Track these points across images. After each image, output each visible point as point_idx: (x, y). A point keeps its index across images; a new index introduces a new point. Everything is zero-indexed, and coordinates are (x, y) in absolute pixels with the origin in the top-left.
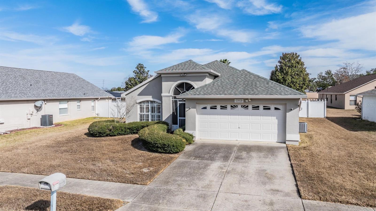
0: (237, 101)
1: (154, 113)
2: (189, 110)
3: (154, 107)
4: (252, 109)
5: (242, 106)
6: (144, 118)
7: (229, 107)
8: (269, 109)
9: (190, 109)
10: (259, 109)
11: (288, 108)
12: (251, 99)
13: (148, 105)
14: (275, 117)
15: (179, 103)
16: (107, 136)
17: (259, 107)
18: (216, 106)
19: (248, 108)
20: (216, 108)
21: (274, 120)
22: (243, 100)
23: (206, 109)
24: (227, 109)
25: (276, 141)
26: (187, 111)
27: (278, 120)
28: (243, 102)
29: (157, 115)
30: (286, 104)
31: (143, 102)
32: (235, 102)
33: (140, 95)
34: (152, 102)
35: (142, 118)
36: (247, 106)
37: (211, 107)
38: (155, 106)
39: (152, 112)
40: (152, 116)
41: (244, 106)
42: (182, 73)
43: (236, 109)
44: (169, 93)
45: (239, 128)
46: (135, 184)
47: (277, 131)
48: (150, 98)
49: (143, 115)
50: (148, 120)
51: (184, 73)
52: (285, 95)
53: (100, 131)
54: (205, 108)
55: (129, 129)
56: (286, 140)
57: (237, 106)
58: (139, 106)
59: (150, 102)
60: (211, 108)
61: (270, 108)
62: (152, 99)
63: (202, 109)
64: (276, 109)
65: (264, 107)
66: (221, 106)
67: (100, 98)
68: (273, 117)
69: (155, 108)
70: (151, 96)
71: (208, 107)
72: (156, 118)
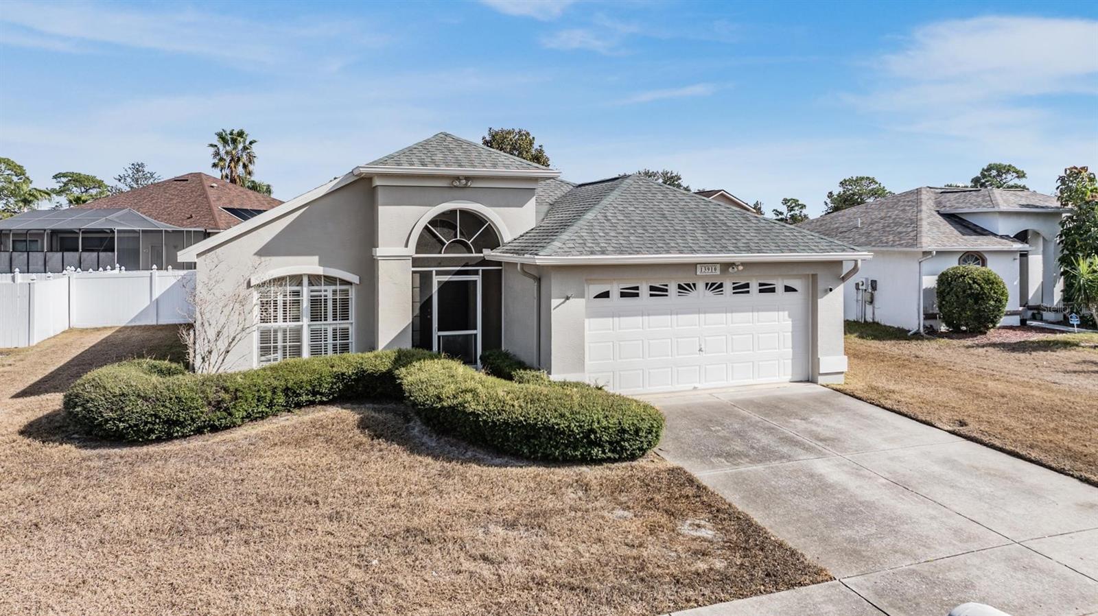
0: (703, 270)
1: (323, 322)
2: (563, 305)
3: (323, 298)
4: (734, 293)
5: (707, 284)
6: (280, 344)
7: (673, 289)
8: (773, 290)
9: (568, 298)
10: (748, 292)
11: (821, 285)
12: (743, 264)
13: (297, 293)
14: (786, 313)
15: (438, 281)
16: (199, 431)
17: (748, 287)
18: (637, 288)
19: (722, 291)
20: (637, 295)
21: (784, 321)
22: (718, 267)
23: (608, 297)
24: (667, 295)
25: (789, 377)
26: (558, 306)
27: (792, 321)
28: (718, 272)
29: (335, 330)
30: (814, 276)
31: (280, 281)
32: (698, 273)
33: (265, 252)
34: (314, 279)
35: (272, 344)
36: (721, 286)
37: (621, 292)
38: (326, 293)
39: (315, 317)
40: (315, 334)
41: (713, 284)
42: (458, 178)
43: (693, 294)
44: (406, 246)
45: (700, 350)
47: (791, 350)
48: (310, 265)
49: (276, 331)
50: (297, 351)
51: (468, 178)
53: (164, 413)
54: (605, 295)
56: (821, 372)
57: (694, 285)
58: (255, 296)
59: (305, 281)
60: (623, 295)
61: (774, 288)
62: (320, 271)
63: (595, 297)
64: (788, 289)
65: (761, 285)
66: (652, 288)
68: (781, 313)
69: (326, 300)
70: (316, 259)
71: (615, 290)
72: (330, 340)
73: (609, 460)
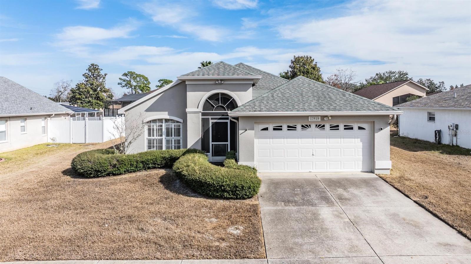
0: (312, 119)
1: (170, 137)
2: (244, 133)
3: (170, 128)
4: (330, 129)
5: (316, 125)
6: (155, 145)
7: (299, 127)
8: (352, 129)
9: (246, 130)
10: (338, 129)
11: (377, 127)
12: (331, 116)
13: (161, 126)
14: (359, 140)
15: (212, 122)
16: (108, 175)
17: (338, 127)
18: (281, 126)
19: (324, 128)
20: (281, 129)
21: (358, 143)
22: (320, 117)
23: (267, 130)
24: (296, 130)
25: (361, 170)
26: (242, 133)
27: (362, 143)
28: (320, 120)
29: (175, 140)
30: (374, 122)
31: (154, 121)
32: (309, 120)
33: (148, 110)
34: (167, 121)
35: (152, 145)
36: (324, 126)
37: (273, 128)
38: (171, 126)
39: (168, 135)
40: (168, 142)
41: (319, 125)
42: (218, 80)
43: (309, 129)
44: (198, 108)
45: (313, 155)
46: (244, 258)
47: (362, 157)
48: (165, 115)
49: (153, 140)
50: (161, 147)
51: (221, 80)
52: (376, 111)
53: (96, 167)
54: (266, 129)
55: (142, 162)
56: (376, 168)
57: (310, 125)
58: (146, 128)
59: (164, 121)
60: (274, 129)
61: (353, 127)
62: (168, 117)
63: (261, 130)
64: (360, 128)
65: (345, 126)
66: (288, 127)
67: (55, 114)
68: (356, 140)
69: (171, 129)
70: (167, 113)
71: (271, 127)
72: (173, 144)
73: (232, 198)
